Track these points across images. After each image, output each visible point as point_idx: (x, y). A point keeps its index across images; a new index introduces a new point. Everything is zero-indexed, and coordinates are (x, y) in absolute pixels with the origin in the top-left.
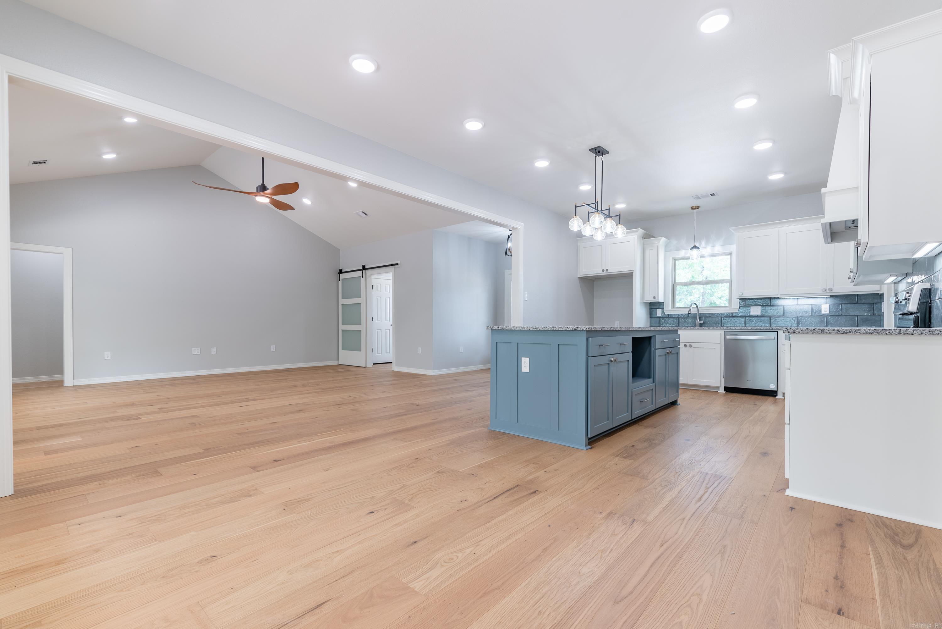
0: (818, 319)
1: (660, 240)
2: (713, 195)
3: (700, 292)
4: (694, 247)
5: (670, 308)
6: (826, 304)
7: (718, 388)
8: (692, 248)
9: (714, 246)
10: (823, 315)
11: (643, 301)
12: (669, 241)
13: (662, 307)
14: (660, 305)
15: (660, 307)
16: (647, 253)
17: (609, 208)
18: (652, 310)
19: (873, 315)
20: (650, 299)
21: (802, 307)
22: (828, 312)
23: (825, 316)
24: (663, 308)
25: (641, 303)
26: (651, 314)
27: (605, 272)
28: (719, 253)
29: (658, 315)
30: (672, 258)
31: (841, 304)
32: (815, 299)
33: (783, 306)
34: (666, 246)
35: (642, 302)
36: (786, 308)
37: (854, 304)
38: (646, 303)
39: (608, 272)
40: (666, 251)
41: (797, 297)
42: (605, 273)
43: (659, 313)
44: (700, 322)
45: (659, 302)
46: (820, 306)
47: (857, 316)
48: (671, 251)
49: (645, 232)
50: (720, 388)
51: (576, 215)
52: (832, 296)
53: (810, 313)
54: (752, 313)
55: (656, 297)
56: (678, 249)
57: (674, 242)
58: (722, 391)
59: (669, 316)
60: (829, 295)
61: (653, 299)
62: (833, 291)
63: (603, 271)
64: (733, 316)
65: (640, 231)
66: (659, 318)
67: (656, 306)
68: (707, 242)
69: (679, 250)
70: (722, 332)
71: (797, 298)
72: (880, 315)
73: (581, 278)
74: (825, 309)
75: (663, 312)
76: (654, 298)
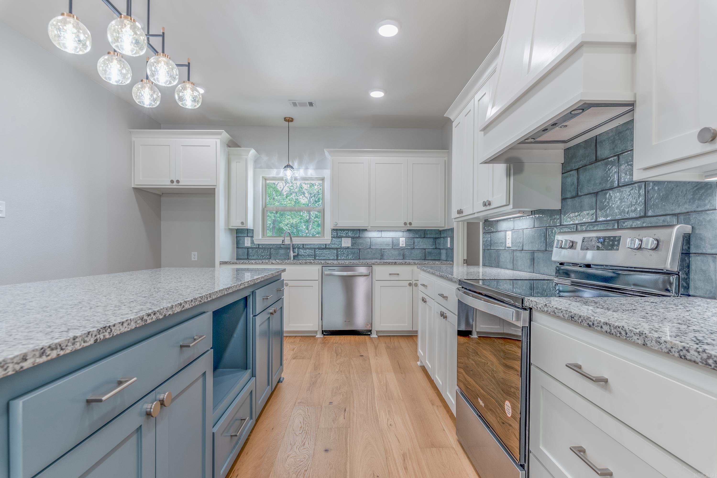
0: (396, 252)
1: (250, 151)
2: (311, 104)
3: (272, 219)
4: (287, 166)
5: (260, 237)
6: (403, 237)
7: (316, 332)
8: (285, 167)
9: (307, 168)
10: (401, 248)
11: (228, 226)
12: (259, 156)
13: (251, 235)
14: (249, 232)
15: (249, 235)
16: (234, 165)
17: (163, 33)
18: (239, 238)
19: (436, 249)
20: (236, 224)
21: (384, 240)
22: (404, 246)
23: (402, 249)
24: (252, 237)
25: (225, 229)
26: (238, 244)
27: (175, 183)
28: (312, 177)
29: (246, 245)
30: (263, 177)
31: (414, 238)
32: (395, 232)
33: (370, 238)
34: (256, 161)
35: (227, 228)
36: (372, 239)
37: (422, 239)
38: (231, 230)
39: (180, 184)
40: (255, 168)
41: (381, 229)
42: (175, 186)
43: (247, 242)
44: (294, 254)
45: (247, 229)
46: (398, 239)
47: (425, 249)
48: (261, 168)
49: (231, 138)
50: (318, 332)
51: (71, 12)
52: (409, 230)
53: (391, 245)
54: (344, 245)
55: (244, 223)
56: (269, 167)
57: (264, 158)
58: (319, 335)
59: (259, 247)
60: (406, 229)
61: (241, 225)
62: (413, 225)
63: (172, 182)
64: (326, 248)
65: (225, 135)
66: (248, 248)
67: (244, 233)
68: (300, 164)
69: (271, 168)
70: (320, 267)
71: (381, 231)
72: (440, 249)
73: (136, 190)
74: (402, 242)
75: (252, 242)
76: (242, 223)
